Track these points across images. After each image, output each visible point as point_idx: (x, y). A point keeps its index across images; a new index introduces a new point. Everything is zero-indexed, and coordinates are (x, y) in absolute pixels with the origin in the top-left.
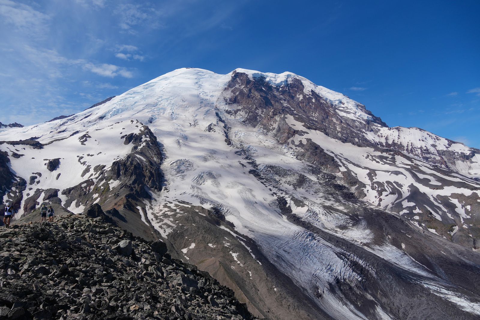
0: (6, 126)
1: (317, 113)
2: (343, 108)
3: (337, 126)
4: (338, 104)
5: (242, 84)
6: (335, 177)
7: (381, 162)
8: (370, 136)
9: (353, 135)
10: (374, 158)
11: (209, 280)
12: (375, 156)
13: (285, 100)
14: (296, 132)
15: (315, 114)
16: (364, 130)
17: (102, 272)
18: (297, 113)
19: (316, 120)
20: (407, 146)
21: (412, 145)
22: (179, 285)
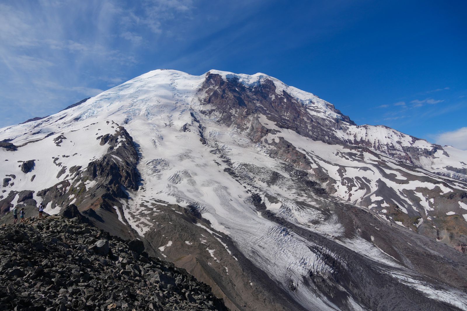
1: (288, 112)
2: (314, 107)
3: (308, 125)
4: (309, 103)
5: (216, 85)
6: (307, 174)
7: (350, 159)
8: (339, 134)
9: (323, 133)
10: (343, 155)
11: (187, 277)
12: (344, 153)
13: (258, 100)
14: (268, 131)
15: (287, 113)
16: (333, 129)
17: (79, 272)
18: (269, 113)
19: (288, 119)
20: (375, 144)
21: (378, 142)
22: (157, 282)
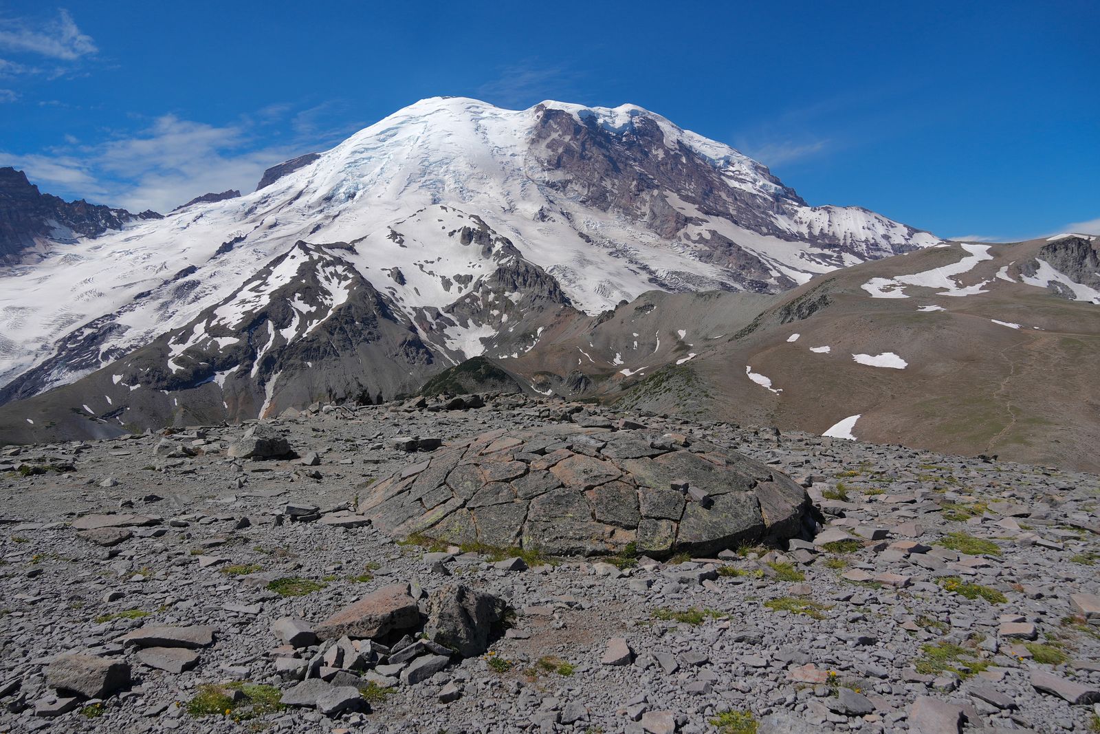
0: (135, 217)
2: (733, 172)
3: (730, 206)
4: (724, 164)
5: (565, 133)
6: (767, 285)
7: (824, 263)
8: (782, 223)
9: (758, 222)
10: (811, 257)
12: (813, 254)
13: (635, 161)
14: (688, 220)
15: (690, 184)
16: (771, 213)
20: (845, 239)
21: (851, 237)
